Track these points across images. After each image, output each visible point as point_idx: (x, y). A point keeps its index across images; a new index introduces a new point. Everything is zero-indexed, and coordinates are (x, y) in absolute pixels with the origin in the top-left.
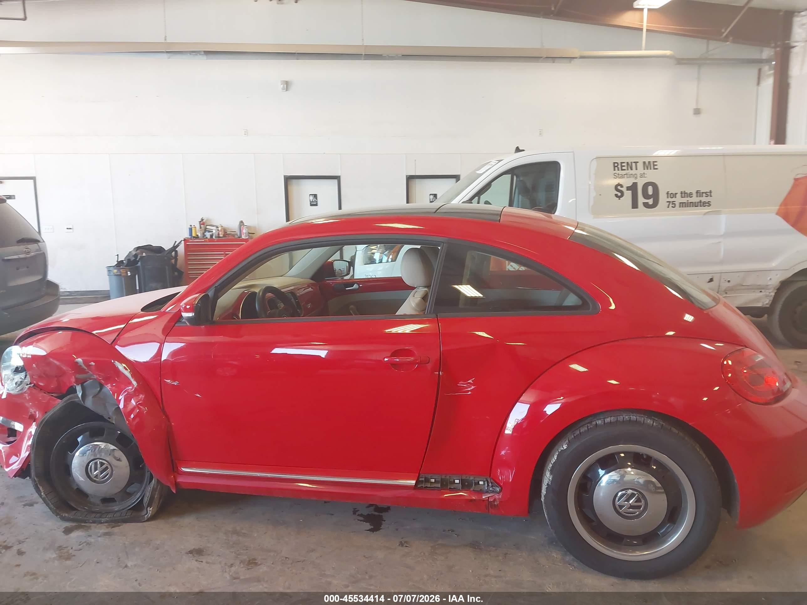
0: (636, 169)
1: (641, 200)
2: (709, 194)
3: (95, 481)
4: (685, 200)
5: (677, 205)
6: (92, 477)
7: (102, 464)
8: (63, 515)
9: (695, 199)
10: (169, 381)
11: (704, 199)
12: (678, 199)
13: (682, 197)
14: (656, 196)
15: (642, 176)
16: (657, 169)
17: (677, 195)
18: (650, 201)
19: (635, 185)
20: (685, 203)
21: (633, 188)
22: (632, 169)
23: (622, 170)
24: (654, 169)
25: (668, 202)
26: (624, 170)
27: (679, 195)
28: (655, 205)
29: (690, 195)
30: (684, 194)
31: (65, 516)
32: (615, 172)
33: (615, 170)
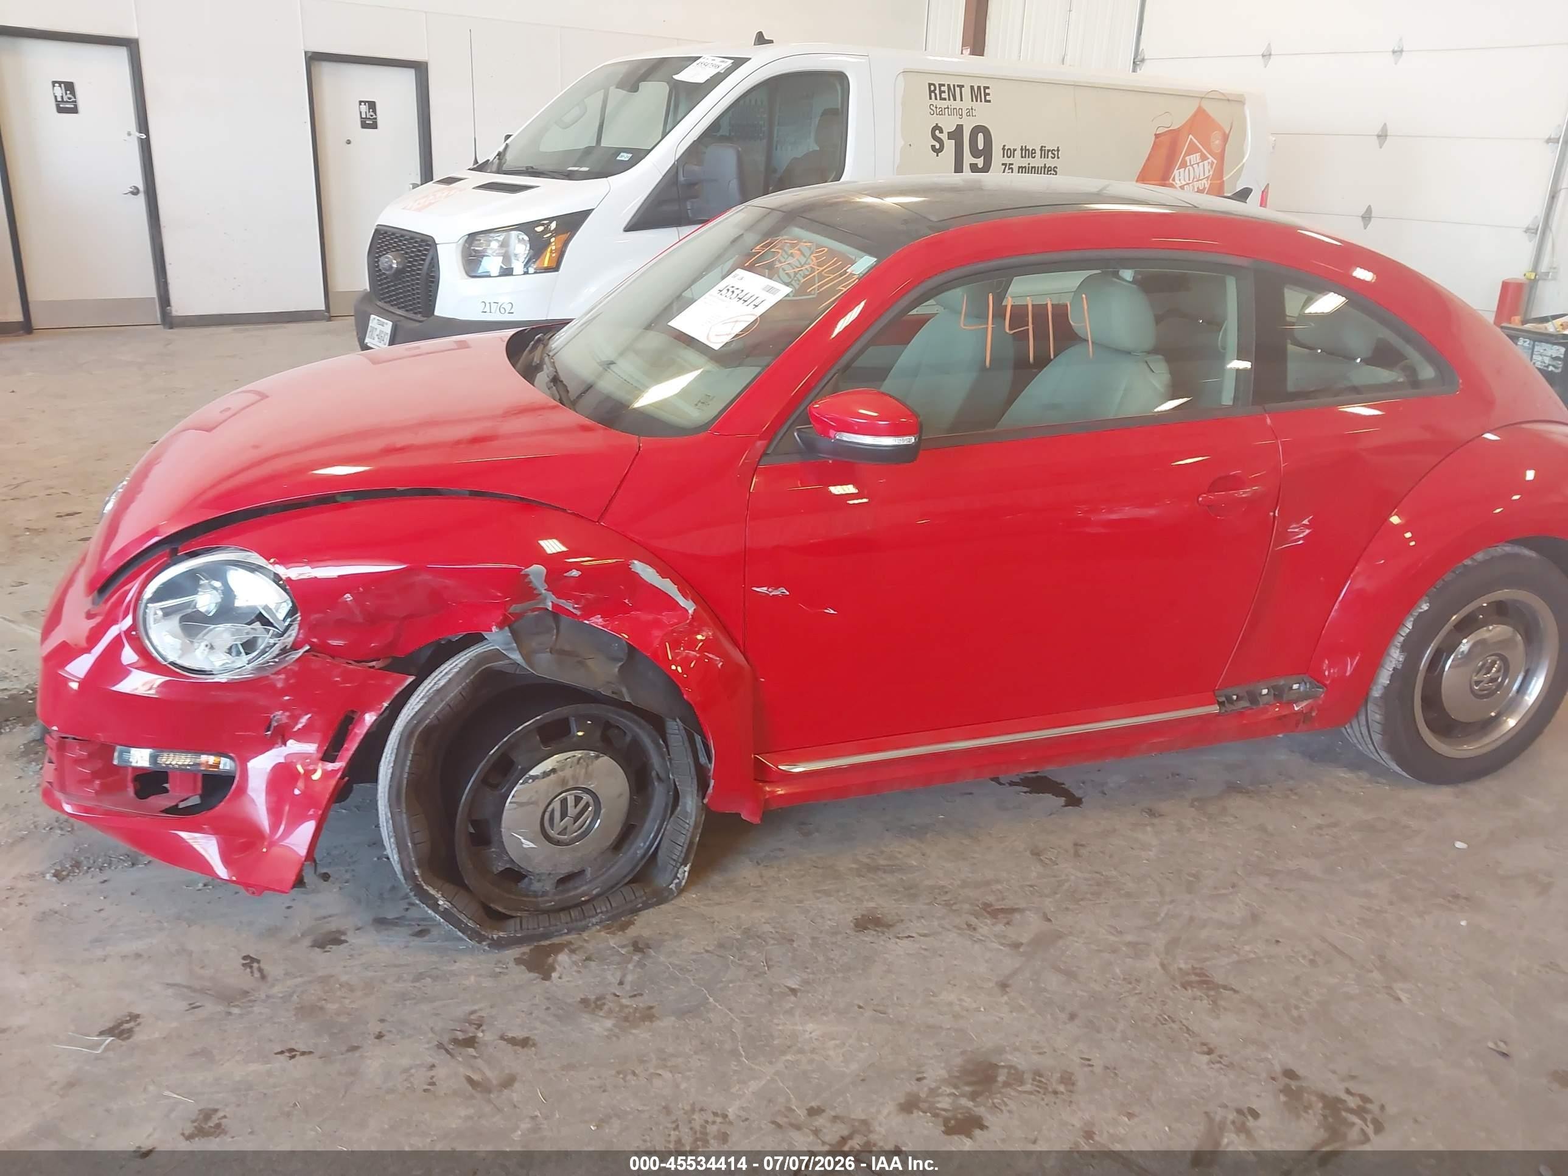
0: (962, 100)
1: (968, 159)
2: (1055, 153)
3: (558, 843)
4: (1024, 162)
5: (1015, 169)
6: (552, 833)
7: (578, 799)
8: (495, 937)
9: (1038, 162)
10: (764, 590)
11: (1050, 162)
12: (1018, 161)
13: (1022, 157)
14: (987, 153)
15: (970, 112)
16: (989, 101)
17: (1016, 152)
18: (980, 162)
19: (960, 128)
20: (1025, 167)
21: (957, 134)
22: (955, 100)
23: (941, 99)
24: (986, 101)
25: (1003, 164)
26: (945, 99)
27: (1018, 153)
28: (986, 168)
29: (1031, 153)
30: (1027, 152)
31: (499, 937)
32: (931, 102)
33: (931, 98)
